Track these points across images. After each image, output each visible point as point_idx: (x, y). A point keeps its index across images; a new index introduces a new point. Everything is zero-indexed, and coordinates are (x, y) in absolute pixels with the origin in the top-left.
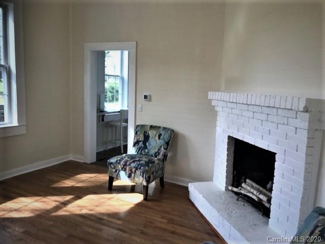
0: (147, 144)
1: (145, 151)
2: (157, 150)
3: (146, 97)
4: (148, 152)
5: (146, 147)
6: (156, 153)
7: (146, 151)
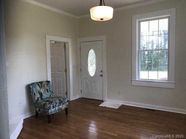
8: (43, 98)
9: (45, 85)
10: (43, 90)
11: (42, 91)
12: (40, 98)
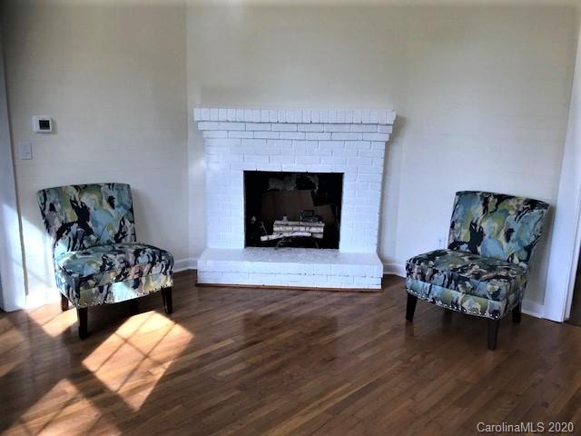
0: (90, 224)
1: (89, 241)
2: (117, 230)
3: (44, 125)
4: (98, 239)
5: (89, 231)
6: (117, 236)
7: (93, 237)
8: (479, 249)
9: (511, 212)
10: (496, 225)
11: (488, 226)
12: (465, 246)
